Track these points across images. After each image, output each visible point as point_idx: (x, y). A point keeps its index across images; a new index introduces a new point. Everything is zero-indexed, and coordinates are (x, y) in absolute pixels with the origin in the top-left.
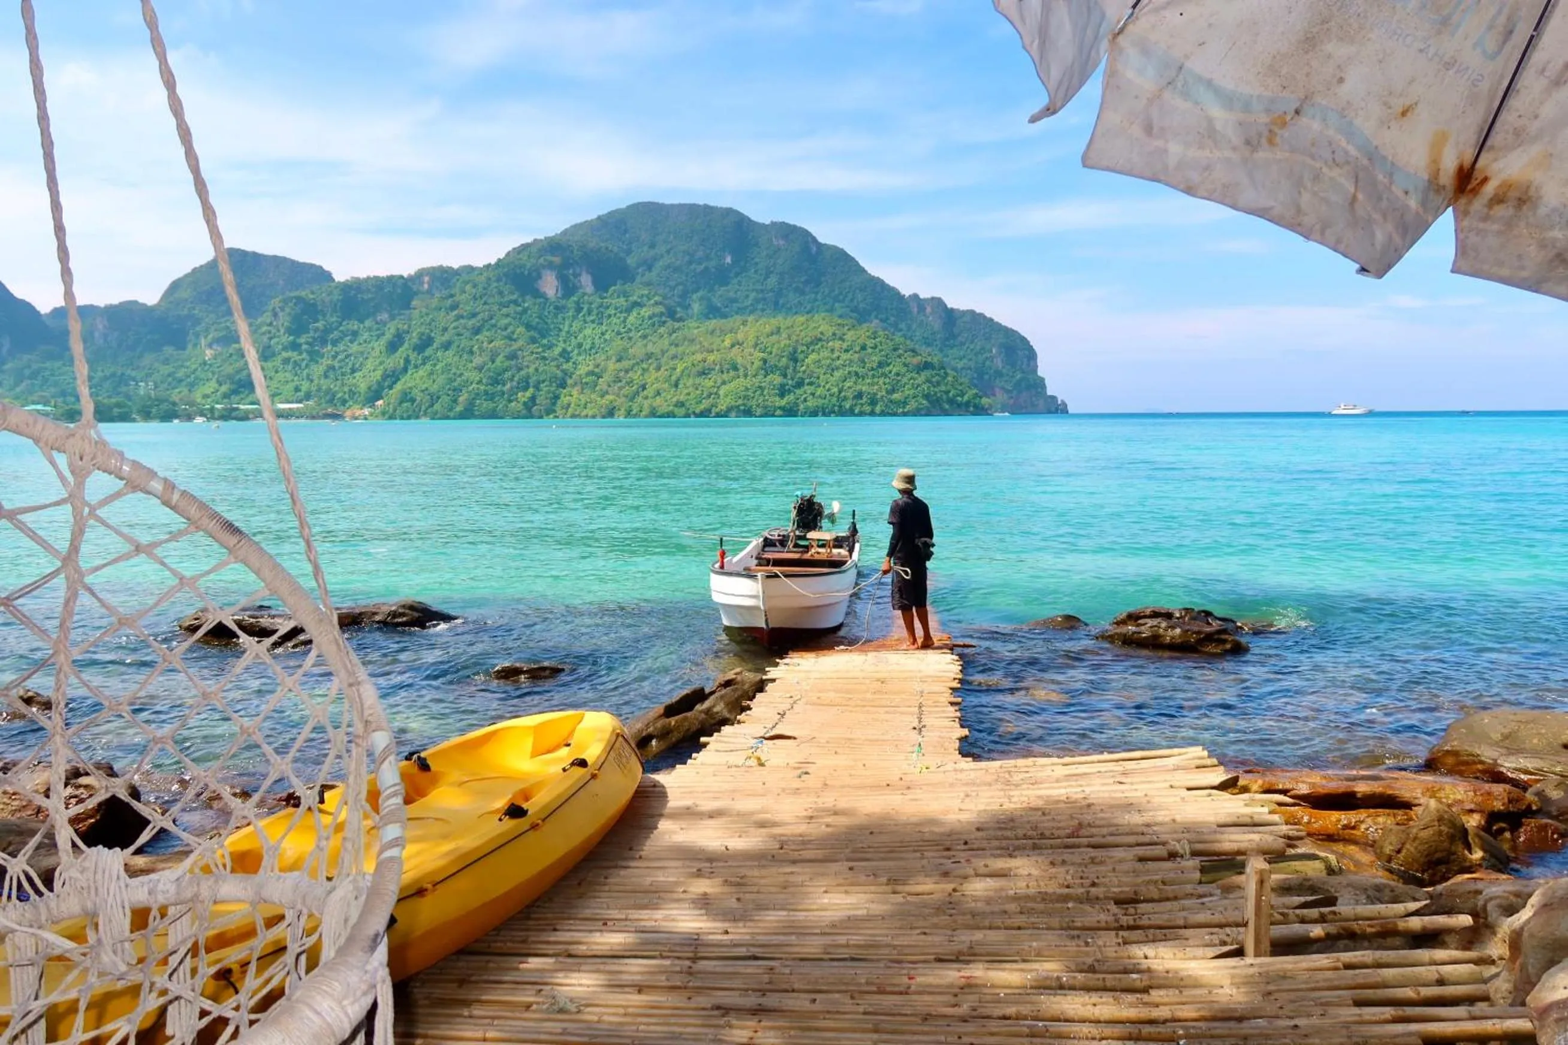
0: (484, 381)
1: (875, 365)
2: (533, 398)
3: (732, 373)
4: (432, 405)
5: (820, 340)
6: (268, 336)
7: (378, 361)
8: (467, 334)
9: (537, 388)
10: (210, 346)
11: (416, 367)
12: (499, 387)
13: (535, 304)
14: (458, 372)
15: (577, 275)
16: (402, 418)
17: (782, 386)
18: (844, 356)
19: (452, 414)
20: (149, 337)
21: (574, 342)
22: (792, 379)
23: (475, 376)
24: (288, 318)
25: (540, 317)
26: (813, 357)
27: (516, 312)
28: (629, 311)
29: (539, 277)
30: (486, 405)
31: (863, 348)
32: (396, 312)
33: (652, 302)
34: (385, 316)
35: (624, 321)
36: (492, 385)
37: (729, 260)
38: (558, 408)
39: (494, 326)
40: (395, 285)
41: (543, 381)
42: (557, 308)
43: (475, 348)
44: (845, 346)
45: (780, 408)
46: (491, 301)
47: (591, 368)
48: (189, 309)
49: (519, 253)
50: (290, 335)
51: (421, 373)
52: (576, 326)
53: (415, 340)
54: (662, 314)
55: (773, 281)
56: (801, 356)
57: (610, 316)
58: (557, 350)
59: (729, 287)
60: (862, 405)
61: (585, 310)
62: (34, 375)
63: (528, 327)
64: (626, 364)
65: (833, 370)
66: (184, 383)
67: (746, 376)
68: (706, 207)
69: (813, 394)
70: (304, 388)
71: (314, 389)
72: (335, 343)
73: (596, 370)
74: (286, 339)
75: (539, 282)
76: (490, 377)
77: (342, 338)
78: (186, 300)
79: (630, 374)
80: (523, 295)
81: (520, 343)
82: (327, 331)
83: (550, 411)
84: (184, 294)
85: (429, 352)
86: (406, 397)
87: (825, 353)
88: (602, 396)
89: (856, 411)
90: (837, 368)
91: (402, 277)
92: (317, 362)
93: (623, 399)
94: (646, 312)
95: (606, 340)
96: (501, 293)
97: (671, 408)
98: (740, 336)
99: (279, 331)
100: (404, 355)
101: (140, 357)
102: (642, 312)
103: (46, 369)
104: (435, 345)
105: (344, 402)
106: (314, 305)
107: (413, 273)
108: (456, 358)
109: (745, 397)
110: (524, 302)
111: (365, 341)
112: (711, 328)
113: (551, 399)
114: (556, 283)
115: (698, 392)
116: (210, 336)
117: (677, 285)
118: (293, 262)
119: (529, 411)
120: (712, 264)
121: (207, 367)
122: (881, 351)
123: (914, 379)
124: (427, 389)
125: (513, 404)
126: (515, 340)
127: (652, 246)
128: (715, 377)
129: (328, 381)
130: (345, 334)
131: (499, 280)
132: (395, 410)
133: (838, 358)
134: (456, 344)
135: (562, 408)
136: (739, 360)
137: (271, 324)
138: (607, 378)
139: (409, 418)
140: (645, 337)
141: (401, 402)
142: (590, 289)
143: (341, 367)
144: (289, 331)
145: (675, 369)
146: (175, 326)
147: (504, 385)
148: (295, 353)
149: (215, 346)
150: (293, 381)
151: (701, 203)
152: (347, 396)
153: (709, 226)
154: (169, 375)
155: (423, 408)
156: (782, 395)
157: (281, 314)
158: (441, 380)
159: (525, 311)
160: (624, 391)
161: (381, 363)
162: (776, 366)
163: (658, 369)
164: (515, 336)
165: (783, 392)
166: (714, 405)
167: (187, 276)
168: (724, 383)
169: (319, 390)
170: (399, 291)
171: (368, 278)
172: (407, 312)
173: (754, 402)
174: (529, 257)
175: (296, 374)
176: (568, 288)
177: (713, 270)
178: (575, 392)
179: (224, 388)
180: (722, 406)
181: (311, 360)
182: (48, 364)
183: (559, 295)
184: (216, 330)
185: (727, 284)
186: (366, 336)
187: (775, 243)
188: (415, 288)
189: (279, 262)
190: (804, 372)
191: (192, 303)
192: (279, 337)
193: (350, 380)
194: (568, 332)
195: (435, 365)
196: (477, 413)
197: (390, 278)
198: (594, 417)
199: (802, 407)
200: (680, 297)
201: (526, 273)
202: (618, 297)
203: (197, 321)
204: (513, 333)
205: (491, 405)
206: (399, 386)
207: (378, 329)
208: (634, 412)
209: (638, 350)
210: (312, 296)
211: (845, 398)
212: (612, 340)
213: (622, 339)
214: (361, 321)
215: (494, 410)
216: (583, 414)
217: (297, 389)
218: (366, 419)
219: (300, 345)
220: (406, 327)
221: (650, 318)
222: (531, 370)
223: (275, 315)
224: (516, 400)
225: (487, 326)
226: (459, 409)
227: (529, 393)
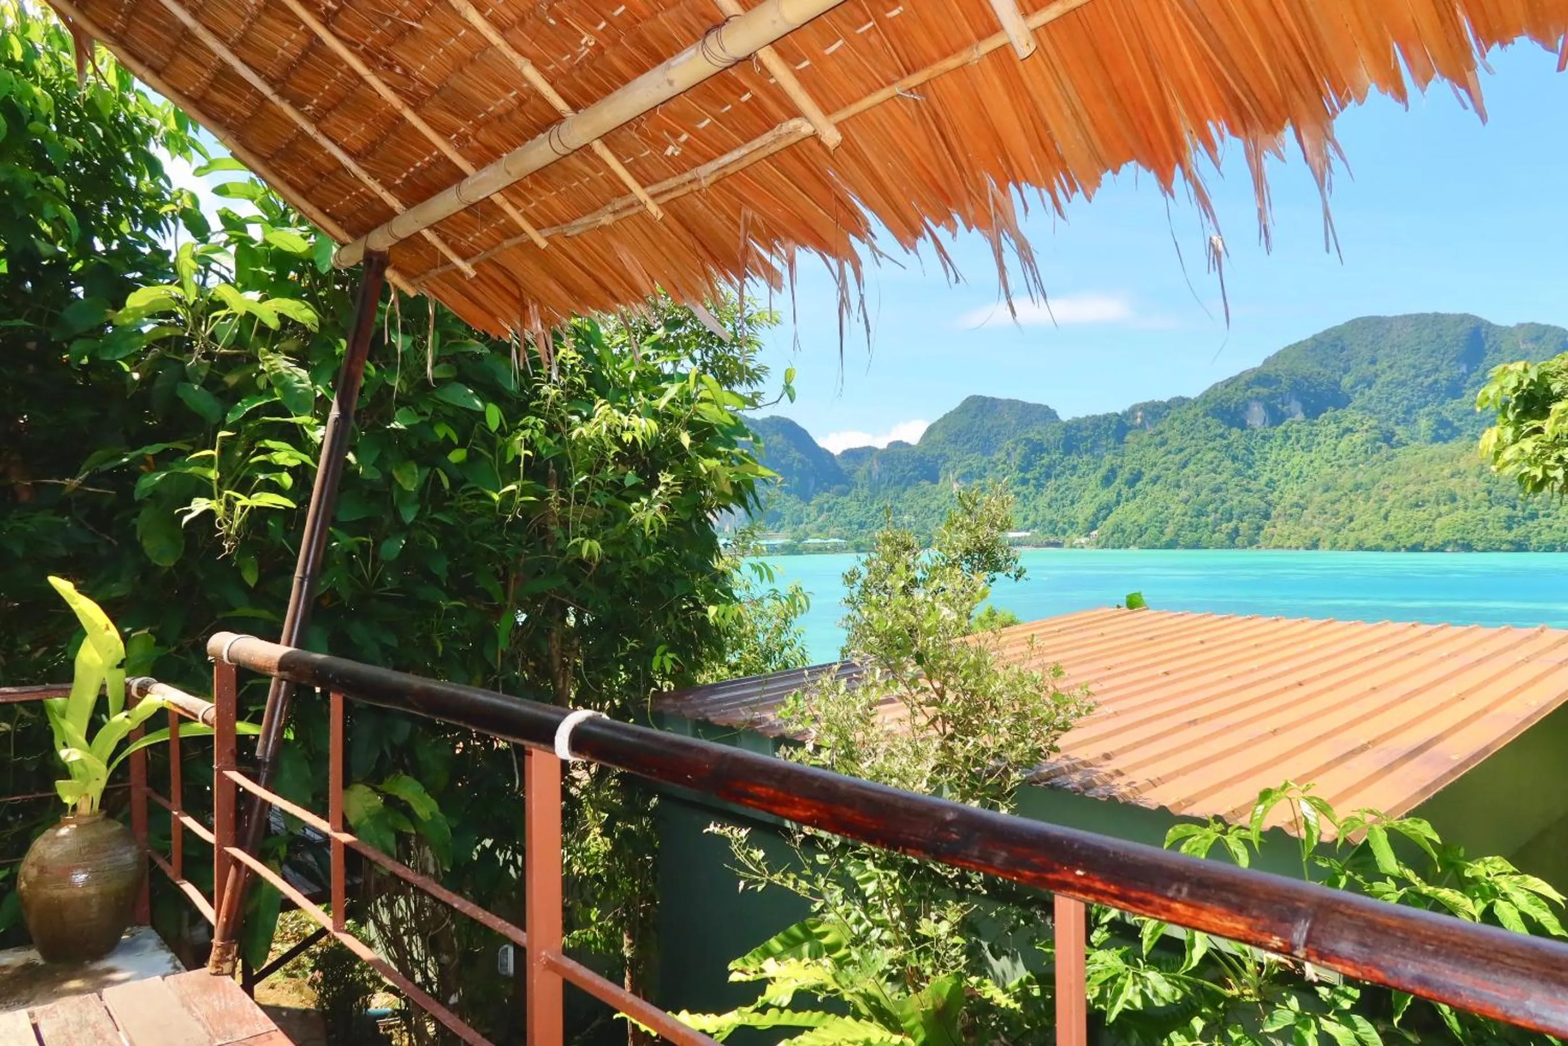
0: (1189, 513)
2: (1236, 530)
3: (1450, 505)
4: (1141, 536)
6: (1003, 472)
7: (1094, 494)
8: (1175, 468)
9: (1240, 519)
10: (957, 481)
11: (1127, 501)
12: (1203, 519)
13: (1241, 436)
14: (1165, 505)
15: (1286, 404)
16: (1113, 547)
17: (1510, 518)
19: (1158, 544)
20: (911, 473)
21: (1281, 471)
23: (1180, 509)
24: (1019, 457)
25: (1247, 449)
27: (1222, 446)
28: (1340, 436)
29: (1247, 409)
30: (1190, 536)
32: (1110, 448)
33: (1366, 427)
34: (1101, 451)
35: (1335, 449)
36: (1197, 516)
37: (1463, 369)
38: (1260, 538)
39: (1201, 459)
40: (1110, 423)
41: (1247, 513)
42: (1264, 438)
43: (1182, 483)
45: (1507, 541)
46: (1197, 435)
47: (1296, 499)
48: (941, 449)
49: (1226, 387)
50: (1020, 471)
51: (1131, 506)
52: (1284, 454)
53: (1127, 476)
54: (1376, 439)
57: (1319, 443)
58: (1263, 480)
59: (1464, 399)
61: (1294, 438)
62: (830, 509)
63: (1234, 459)
64: (1332, 495)
66: (937, 513)
67: (1466, 508)
68: (1436, 315)
69: (1550, 527)
70: (1031, 518)
71: (1039, 519)
72: (1058, 477)
73: (1302, 502)
74: (1017, 475)
75: (1246, 414)
76: (1194, 510)
77: (1064, 473)
78: (940, 442)
79: (1337, 506)
80: (1230, 428)
81: (1225, 476)
82: (1051, 466)
83: (1252, 542)
85: (1139, 485)
86: (1118, 528)
88: (1306, 528)
91: (1117, 415)
92: (1042, 495)
93: (1328, 531)
94: (1357, 438)
95: (1314, 469)
96: (1207, 427)
97: (1380, 542)
98: (1462, 465)
99: (1011, 468)
100: (1117, 489)
101: (904, 490)
102: (1354, 439)
104: (1145, 480)
105: (1064, 532)
106: (1041, 445)
107: (1127, 409)
108: (1164, 492)
109: (1465, 530)
110: (1230, 435)
111: (1083, 475)
112: (1429, 455)
113: (1254, 530)
114: (1263, 413)
115: (1410, 525)
116: (957, 472)
117: (1401, 401)
118: (1024, 404)
119: (1232, 540)
124: (1136, 521)
125: (1217, 535)
126: (1220, 473)
127: (1373, 362)
128: (1431, 509)
129: (1051, 512)
130: (1066, 469)
131: (1207, 413)
132: (1108, 540)
134: (1163, 479)
135: (1266, 539)
136: (1458, 491)
137: (1005, 463)
138: (1312, 509)
139: (1120, 547)
140: (1355, 465)
141: (1113, 533)
142: (1299, 417)
143: (1062, 499)
145: (1386, 500)
146: (930, 463)
147: (1208, 517)
148: (1024, 487)
149: (961, 481)
150: (1022, 511)
152: (1067, 526)
153: (1439, 336)
154: (926, 506)
155: (1133, 538)
156: (1510, 528)
157: (1013, 453)
158: (1149, 512)
159: (1231, 443)
160: (1330, 523)
161: (1097, 496)
163: (1367, 499)
164: (1219, 470)
165: (1510, 523)
166: (1430, 539)
167: (940, 420)
168: (1440, 515)
169: (1043, 519)
170: (1114, 427)
171: (1088, 417)
173: (1476, 536)
174: (1236, 390)
175: (1025, 506)
176: (1276, 417)
177: (1444, 382)
178: (1279, 524)
180: (1438, 538)
181: (1037, 493)
182: (840, 500)
183: (1266, 425)
184: (962, 467)
185: (1461, 395)
186: (1084, 469)
188: (1128, 423)
189: (1012, 403)
191: (943, 443)
192: (1011, 473)
193: (1069, 511)
194: (1275, 461)
195: (1144, 499)
196: (1181, 543)
197: (1106, 417)
198: (1297, 548)
199: (1534, 541)
200: (1405, 413)
201: (1234, 406)
202: (1329, 423)
203: (947, 459)
204: (1219, 466)
205: (1196, 536)
206: (1112, 519)
207: (1095, 464)
208: (1339, 545)
209: (1346, 480)
210: (1039, 437)
212: (1320, 468)
213: (1331, 467)
214: (1080, 456)
215: (1198, 541)
216: (1287, 545)
217: (1025, 519)
218: (1082, 547)
219: (1029, 480)
220: (1119, 462)
221: (1363, 444)
222: (1235, 502)
223: (1008, 454)
224: (1220, 531)
225: (1193, 460)
226: (1164, 539)
227: (1231, 525)
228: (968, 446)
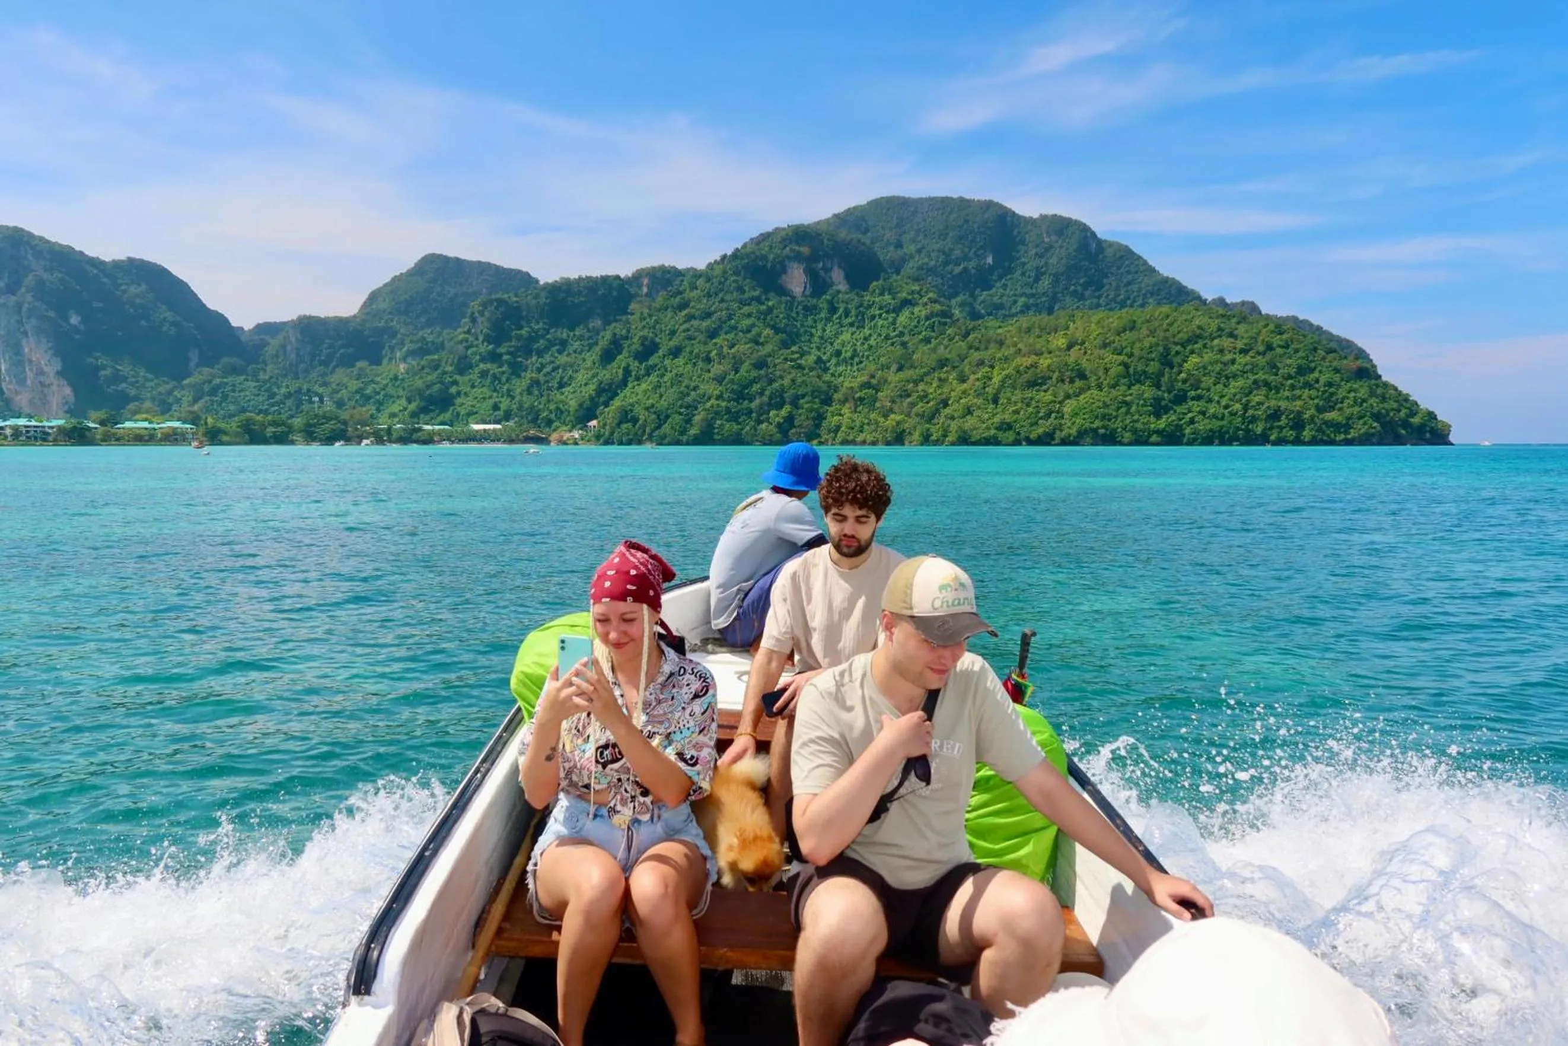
0: (726, 396)
1: (1293, 371)
2: (790, 419)
3: (1078, 383)
4: (659, 427)
5: (1199, 337)
6: (464, 344)
7: (591, 373)
8: (701, 337)
9: (795, 404)
10: (404, 359)
11: (638, 379)
12: (745, 404)
13: (780, 302)
14: (693, 384)
15: (828, 270)
16: (621, 443)
17: (1158, 400)
18: (1242, 360)
19: (684, 438)
20: (342, 351)
21: (830, 350)
22: (1169, 392)
23: (713, 389)
24: (486, 324)
25: (787, 319)
26: (1194, 360)
27: (758, 311)
28: (897, 310)
29: (784, 271)
30: (730, 427)
31: (1270, 347)
32: (612, 318)
33: (925, 299)
34: (598, 323)
35: (894, 323)
36: (736, 400)
37: (990, 260)
38: (823, 431)
39: (734, 328)
40: (610, 286)
41: (803, 396)
42: (806, 308)
43: (713, 355)
44: (1240, 345)
45: (1156, 431)
46: (728, 297)
47: (865, 379)
48: (386, 322)
49: (758, 243)
50: (490, 343)
51: (644, 386)
52: (830, 330)
53: (636, 347)
55: (1045, 283)
56: (1177, 360)
57: (873, 317)
58: (812, 358)
59: (994, 290)
60: (1281, 428)
61: (841, 310)
62: (213, 392)
63: (777, 330)
64: (912, 373)
65: (1227, 378)
66: (372, 400)
67: (1100, 387)
68: (962, 200)
69: (1203, 413)
70: (503, 407)
71: (515, 406)
72: (540, 353)
73: (871, 382)
74: (485, 348)
75: (784, 277)
76: (733, 391)
77: (548, 348)
78: (384, 311)
79: (921, 387)
80: (766, 291)
81: (768, 348)
82: (533, 338)
84: (382, 305)
85: (653, 360)
86: (626, 416)
87: (1208, 356)
88: (886, 416)
89: (1272, 438)
90: (1235, 376)
91: (618, 277)
92: (519, 376)
93: (916, 420)
94: (920, 311)
95: (870, 347)
96: (740, 289)
97: (993, 432)
98: (1076, 334)
99: (477, 339)
100: (623, 365)
101: (331, 372)
102: (916, 312)
103: (226, 384)
104: (661, 352)
105: (549, 423)
106: (518, 309)
107: (630, 274)
108: (689, 367)
109: (1104, 417)
110: (768, 299)
111: (575, 352)
113: (814, 419)
114: (803, 278)
115: (1030, 410)
116: (405, 349)
118: (497, 268)
120: (971, 265)
121: (398, 383)
122: (1297, 351)
123: (1355, 391)
124: (653, 406)
125: (764, 426)
126: (762, 344)
127: (900, 245)
128: (1054, 389)
129: (533, 398)
130: (551, 344)
131: (736, 273)
132: (612, 434)
133: (1233, 362)
134: (688, 349)
135: (830, 431)
136: (1085, 364)
137: (468, 331)
138: (888, 391)
139: (630, 443)
140: (927, 340)
141: (619, 425)
142: (842, 286)
143: (547, 382)
144: (488, 339)
145: (990, 379)
146: (371, 340)
147: (751, 400)
148: (495, 366)
149: (409, 360)
150: (491, 397)
151: (955, 196)
152: (553, 416)
153: (967, 221)
154: (357, 392)
155: (648, 430)
156: (1158, 414)
157: (480, 320)
158: (671, 394)
159: (770, 310)
160: (919, 407)
161: (594, 376)
162: (1144, 372)
163: (962, 378)
164: (762, 340)
165: (1159, 409)
166: (1060, 428)
167: (386, 285)
168: (1068, 397)
169: (520, 408)
170: (615, 293)
171: (580, 279)
172: (624, 318)
173: (1118, 424)
174: (771, 247)
175: (495, 390)
176: (818, 285)
177: (973, 271)
178: (846, 410)
179: (413, 406)
181: (513, 374)
183: (808, 292)
184: (412, 342)
185: (990, 289)
186: (576, 345)
187: (1046, 240)
188: (632, 290)
189: (482, 267)
190: (1185, 381)
191: (390, 313)
192: (477, 346)
193: (557, 396)
194: (821, 338)
195: (662, 376)
196: (716, 437)
197: (605, 279)
199: (1188, 431)
201: (769, 265)
202: (882, 294)
203: (394, 334)
204: (759, 335)
205: (736, 427)
206: (617, 403)
207: (590, 338)
208: (934, 438)
209: (923, 355)
210: (515, 299)
211: (1254, 419)
212: (879, 346)
213: (893, 344)
214: (572, 329)
215: (739, 434)
216: (859, 439)
217: (496, 407)
218: (576, 443)
219: (501, 355)
220: (624, 332)
221: (927, 318)
222: (786, 382)
223: (474, 320)
224: (767, 420)
225: (725, 328)
226: (693, 431)
227: (784, 412)
228: (423, 320)
